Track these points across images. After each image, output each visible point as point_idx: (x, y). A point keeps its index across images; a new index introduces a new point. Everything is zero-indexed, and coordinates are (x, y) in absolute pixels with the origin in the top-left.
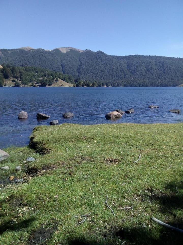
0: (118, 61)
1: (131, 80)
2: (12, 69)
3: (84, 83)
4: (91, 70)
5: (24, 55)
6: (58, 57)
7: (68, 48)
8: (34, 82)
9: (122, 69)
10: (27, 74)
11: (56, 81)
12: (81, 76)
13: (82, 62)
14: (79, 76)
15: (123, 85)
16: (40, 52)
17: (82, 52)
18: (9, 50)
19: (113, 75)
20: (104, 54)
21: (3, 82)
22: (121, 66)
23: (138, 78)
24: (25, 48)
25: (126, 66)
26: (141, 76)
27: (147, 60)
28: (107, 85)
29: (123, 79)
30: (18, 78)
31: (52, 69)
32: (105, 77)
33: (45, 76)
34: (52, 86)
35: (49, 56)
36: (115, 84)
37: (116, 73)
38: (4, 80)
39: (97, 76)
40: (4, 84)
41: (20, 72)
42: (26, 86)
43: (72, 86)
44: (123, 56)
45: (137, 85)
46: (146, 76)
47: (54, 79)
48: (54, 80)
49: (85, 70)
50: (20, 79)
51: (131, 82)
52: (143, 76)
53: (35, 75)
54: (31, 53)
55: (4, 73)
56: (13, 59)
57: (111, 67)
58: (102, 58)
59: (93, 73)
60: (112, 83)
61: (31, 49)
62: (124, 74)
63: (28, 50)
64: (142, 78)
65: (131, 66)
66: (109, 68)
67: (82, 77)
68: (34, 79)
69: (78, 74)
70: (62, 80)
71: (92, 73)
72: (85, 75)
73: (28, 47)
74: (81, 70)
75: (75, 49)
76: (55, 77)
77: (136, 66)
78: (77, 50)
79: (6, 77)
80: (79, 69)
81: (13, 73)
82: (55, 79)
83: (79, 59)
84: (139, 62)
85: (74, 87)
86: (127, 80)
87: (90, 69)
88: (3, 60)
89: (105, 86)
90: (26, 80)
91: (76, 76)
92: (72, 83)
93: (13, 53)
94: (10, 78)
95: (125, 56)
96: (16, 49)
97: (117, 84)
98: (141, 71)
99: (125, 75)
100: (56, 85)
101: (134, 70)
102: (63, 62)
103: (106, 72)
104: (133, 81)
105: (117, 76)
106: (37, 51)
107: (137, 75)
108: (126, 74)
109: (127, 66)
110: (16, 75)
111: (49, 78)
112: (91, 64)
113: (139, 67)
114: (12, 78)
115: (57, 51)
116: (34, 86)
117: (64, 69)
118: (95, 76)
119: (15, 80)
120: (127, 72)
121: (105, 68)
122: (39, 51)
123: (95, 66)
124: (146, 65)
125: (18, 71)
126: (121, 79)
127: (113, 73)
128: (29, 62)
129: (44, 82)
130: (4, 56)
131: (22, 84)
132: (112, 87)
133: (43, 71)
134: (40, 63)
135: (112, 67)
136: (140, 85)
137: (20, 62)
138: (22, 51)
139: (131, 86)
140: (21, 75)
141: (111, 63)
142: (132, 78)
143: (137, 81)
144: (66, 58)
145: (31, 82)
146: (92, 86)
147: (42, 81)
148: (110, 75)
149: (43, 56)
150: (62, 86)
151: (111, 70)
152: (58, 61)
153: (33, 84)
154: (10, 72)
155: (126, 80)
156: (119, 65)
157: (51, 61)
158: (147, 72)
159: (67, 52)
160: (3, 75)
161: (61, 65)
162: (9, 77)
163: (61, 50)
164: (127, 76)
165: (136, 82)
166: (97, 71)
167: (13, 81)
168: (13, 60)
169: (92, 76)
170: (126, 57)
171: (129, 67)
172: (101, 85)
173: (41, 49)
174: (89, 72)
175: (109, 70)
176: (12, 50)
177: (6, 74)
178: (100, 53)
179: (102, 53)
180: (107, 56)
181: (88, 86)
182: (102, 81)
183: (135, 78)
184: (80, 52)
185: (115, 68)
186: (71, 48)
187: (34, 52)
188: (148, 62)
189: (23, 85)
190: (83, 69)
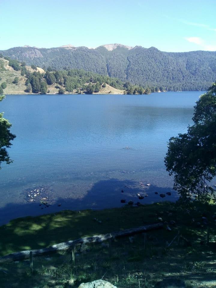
0: (176, 59)
1: (191, 83)
2: (56, 74)
3: (136, 89)
4: (142, 71)
5: (65, 54)
6: (103, 57)
7: (115, 44)
8: (78, 88)
9: (180, 69)
10: (71, 79)
11: (104, 86)
12: (129, 79)
13: (131, 61)
14: (127, 78)
15: (181, 89)
16: (83, 51)
17: (131, 49)
18: (48, 49)
19: (168, 77)
20: (158, 51)
21: (47, 89)
22: (178, 66)
23: (200, 80)
24: (66, 46)
25: (185, 65)
26: (204, 77)
27: (212, 56)
28: (161, 89)
29: (181, 82)
30: (62, 83)
31: (97, 70)
32: (158, 79)
33: (91, 81)
34: (99, 93)
35: (93, 55)
36: (171, 87)
37: (173, 74)
38: (48, 86)
39: (149, 79)
40: (48, 91)
41: (64, 78)
42: (71, 93)
43: (121, 93)
44: (181, 53)
45: (198, 88)
46: (210, 77)
47: (101, 84)
48: (101, 86)
49: (135, 71)
50: (64, 85)
51: (191, 86)
52: (207, 77)
53: (80, 81)
54: (72, 52)
55: (47, 78)
56: (53, 59)
57: (166, 66)
58: (155, 56)
59: (144, 74)
60: (167, 86)
61: (72, 48)
62: (182, 75)
63: (69, 48)
64: (206, 80)
65: (192, 65)
66: (163, 68)
67: (131, 80)
68: (79, 85)
69: (126, 75)
70: (110, 85)
71: (142, 74)
72: (135, 78)
73: (69, 45)
74: (130, 71)
75: (123, 46)
76: (102, 82)
77: (198, 64)
78: (125, 47)
79: (49, 83)
80: (127, 70)
81: (56, 78)
82: (103, 85)
83: (128, 58)
84: (201, 60)
85: (124, 94)
86: (186, 83)
87: (140, 70)
88: (41, 62)
89: (159, 91)
90: (70, 86)
91: (124, 78)
92: (121, 89)
93: (52, 52)
94: (54, 84)
95: (185, 52)
96: (56, 48)
97: (174, 88)
98: (204, 71)
99: (183, 77)
100: (103, 92)
101: (196, 70)
102: (109, 62)
103: (160, 73)
104: (193, 83)
105: (173, 78)
106: (79, 50)
107: (199, 76)
108: (185, 76)
109: (187, 65)
110: (60, 80)
111: (96, 84)
112: (142, 64)
113: (202, 66)
114: (55, 84)
115: (102, 49)
116: (79, 93)
117: (109, 70)
118: (146, 78)
119: (59, 86)
120: (186, 73)
121: (159, 69)
122: (81, 49)
123: (147, 65)
124: (211, 63)
125: (62, 75)
126: (178, 81)
127: (168, 74)
128: (70, 63)
129: (91, 89)
130: (43, 57)
131: (66, 91)
132: (167, 92)
133: (87, 74)
134: (83, 64)
135: (168, 67)
136: (202, 89)
137: (60, 63)
138: (62, 50)
139: (191, 90)
140: (65, 81)
141: (166, 62)
142: (193, 81)
143: (198, 84)
144: (112, 57)
145: (75, 88)
146: (145, 93)
147: (88, 87)
148: (165, 76)
149: (86, 55)
150: (110, 94)
151: (166, 70)
152: (103, 61)
153: (78, 90)
154: (54, 77)
155: (184, 83)
156: (177, 64)
157: (95, 62)
158: (212, 72)
159: (114, 50)
160: (46, 81)
161: (107, 65)
162: (52, 83)
163: (106, 47)
164: (186, 78)
165: (197, 86)
166: (149, 72)
167: (57, 87)
168: (53, 61)
169: (143, 79)
170: (185, 54)
171: (189, 66)
172: (155, 90)
173: (84, 47)
174: (139, 74)
175: (164, 71)
176: (51, 49)
177: (49, 80)
178: (153, 50)
179: (155, 49)
180: (161, 53)
181: (140, 93)
182: (155, 84)
183: (197, 80)
184: (129, 49)
185: (171, 68)
186: (118, 45)
187: (76, 51)
188: (214, 60)
189: (68, 92)
190: (132, 70)
